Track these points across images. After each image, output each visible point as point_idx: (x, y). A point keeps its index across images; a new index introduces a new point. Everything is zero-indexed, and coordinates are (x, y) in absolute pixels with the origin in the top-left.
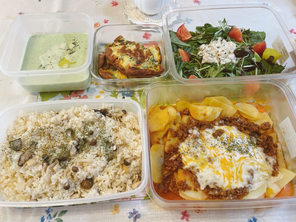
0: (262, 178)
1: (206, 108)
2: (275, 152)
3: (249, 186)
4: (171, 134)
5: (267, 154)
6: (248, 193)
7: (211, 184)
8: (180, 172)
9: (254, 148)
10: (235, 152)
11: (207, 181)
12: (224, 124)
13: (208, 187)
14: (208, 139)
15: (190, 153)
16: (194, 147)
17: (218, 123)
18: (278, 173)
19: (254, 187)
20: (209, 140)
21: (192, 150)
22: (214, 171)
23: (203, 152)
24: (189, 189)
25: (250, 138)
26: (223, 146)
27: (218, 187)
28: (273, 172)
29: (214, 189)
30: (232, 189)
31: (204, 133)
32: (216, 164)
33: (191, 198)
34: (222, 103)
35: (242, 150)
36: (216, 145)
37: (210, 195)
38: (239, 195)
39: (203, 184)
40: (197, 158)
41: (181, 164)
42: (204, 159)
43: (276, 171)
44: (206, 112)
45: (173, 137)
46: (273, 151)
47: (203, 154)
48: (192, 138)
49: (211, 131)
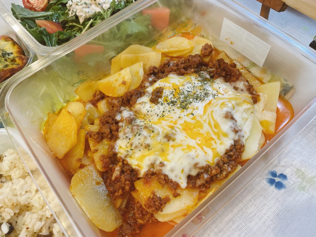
0: (246, 114)
1: (120, 74)
2: (238, 73)
3: (239, 136)
4: (94, 140)
5: (231, 81)
6: (244, 146)
7: (190, 170)
8: (139, 185)
9: (211, 84)
10: (193, 103)
11: (183, 170)
12: (156, 80)
13: (189, 177)
14: (148, 112)
15: (136, 147)
16: (135, 135)
17: (148, 82)
18: (259, 96)
19: (246, 133)
20: (150, 112)
21: (136, 141)
22: (183, 150)
23: (152, 134)
24: (167, 200)
25: (199, 75)
26: (173, 108)
27: (202, 168)
28: (253, 98)
29: (200, 174)
30: (221, 157)
31: (137, 107)
32: (180, 136)
33: (178, 212)
34: (138, 55)
35: (199, 96)
36: (163, 112)
37: (200, 186)
38: (235, 158)
39: (180, 178)
40: (150, 148)
41: (133, 173)
42: (160, 143)
43: (254, 95)
44: (124, 79)
45: (99, 142)
46: (236, 73)
47: (153, 137)
48: (125, 126)
49: (145, 99)
